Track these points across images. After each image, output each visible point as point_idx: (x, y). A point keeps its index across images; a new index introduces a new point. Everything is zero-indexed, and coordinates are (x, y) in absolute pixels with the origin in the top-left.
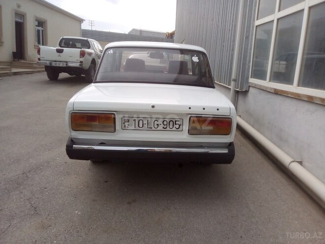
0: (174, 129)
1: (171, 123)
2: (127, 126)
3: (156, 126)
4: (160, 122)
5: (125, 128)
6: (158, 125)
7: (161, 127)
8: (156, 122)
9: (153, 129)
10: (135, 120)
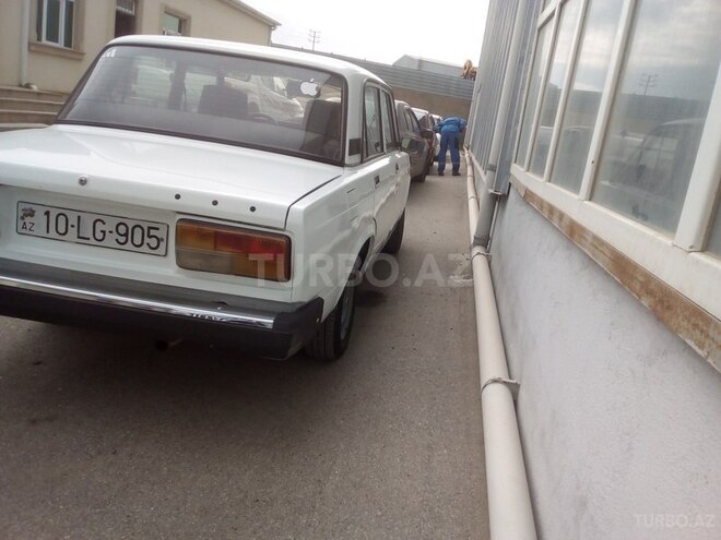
0: (145, 248)
1: (138, 232)
2: (29, 226)
3: (99, 235)
4: (110, 225)
5: (24, 231)
6: (104, 232)
7: (110, 240)
8: (99, 226)
9: (93, 241)
10: (47, 213)
